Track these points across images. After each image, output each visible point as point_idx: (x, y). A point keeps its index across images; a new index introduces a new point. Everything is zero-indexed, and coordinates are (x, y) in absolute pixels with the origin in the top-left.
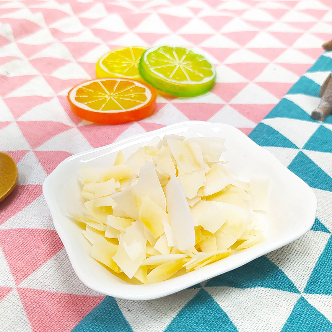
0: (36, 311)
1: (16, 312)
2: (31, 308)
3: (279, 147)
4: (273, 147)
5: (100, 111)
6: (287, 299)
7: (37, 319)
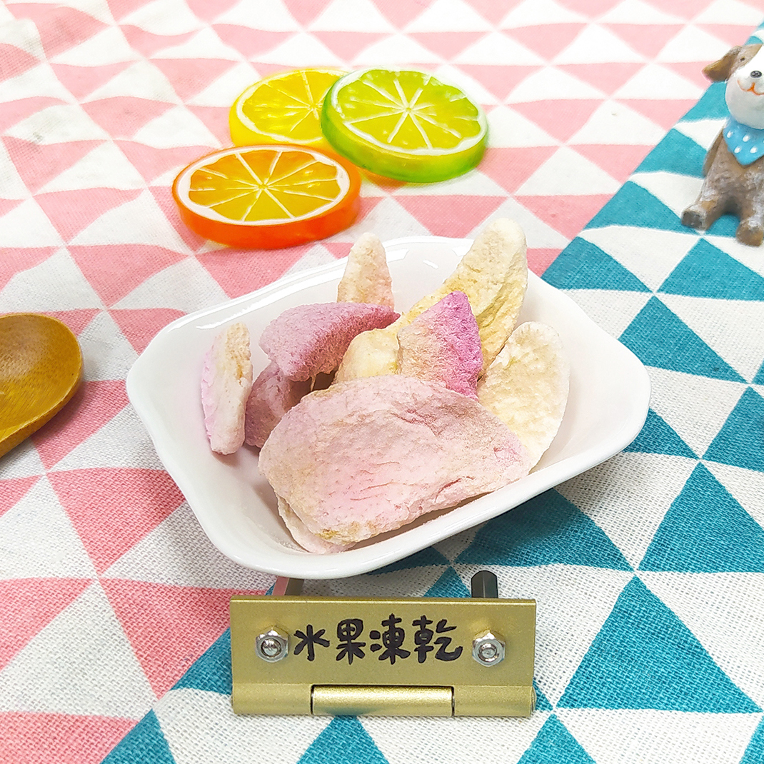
0: (139, 620)
1: (103, 623)
2: (129, 615)
3: (611, 289)
4: (599, 290)
5: (242, 222)
6: (606, 585)
7: (142, 634)
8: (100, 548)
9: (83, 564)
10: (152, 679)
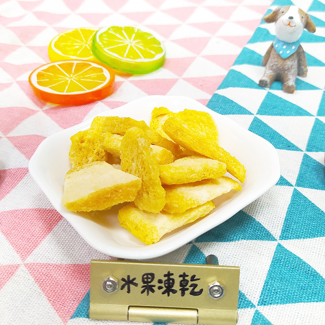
0: (47, 283)
1: (29, 285)
2: (41, 280)
5: (65, 93)
6: (267, 248)
7: (49, 289)
8: (21, 248)
9: (14, 257)
10: (58, 311)
